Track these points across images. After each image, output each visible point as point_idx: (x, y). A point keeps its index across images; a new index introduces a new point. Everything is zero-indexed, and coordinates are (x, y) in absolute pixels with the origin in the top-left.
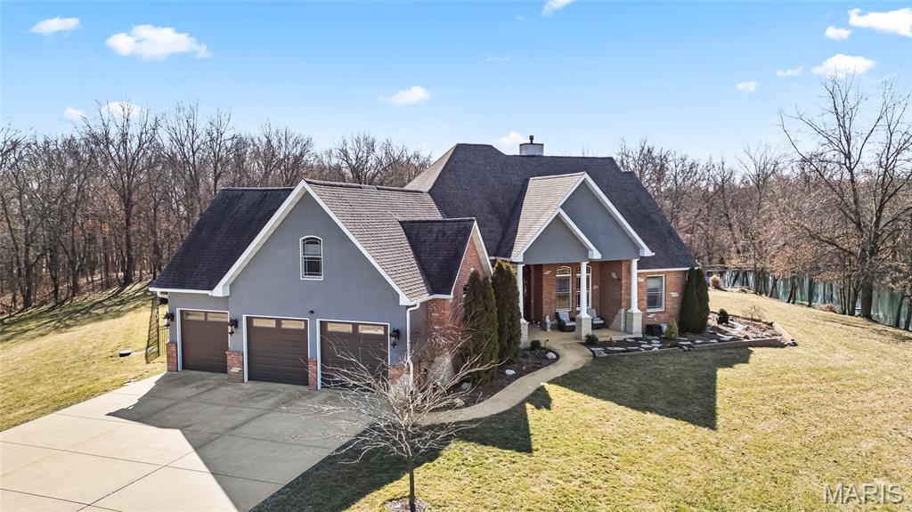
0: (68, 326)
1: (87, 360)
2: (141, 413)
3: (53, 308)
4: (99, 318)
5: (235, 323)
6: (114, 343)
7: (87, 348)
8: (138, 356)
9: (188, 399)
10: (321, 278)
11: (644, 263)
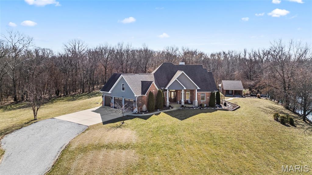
0: (90, 97)
1: (91, 104)
2: (96, 111)
3: (88, 93)
4: (97, 96)
5: (112, 98)
6: (96, 101)
7: (92, 102)
8: (99, 104)
9: (103, 110)
10: (124, 91)
11: (198, 90)
